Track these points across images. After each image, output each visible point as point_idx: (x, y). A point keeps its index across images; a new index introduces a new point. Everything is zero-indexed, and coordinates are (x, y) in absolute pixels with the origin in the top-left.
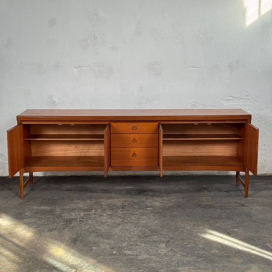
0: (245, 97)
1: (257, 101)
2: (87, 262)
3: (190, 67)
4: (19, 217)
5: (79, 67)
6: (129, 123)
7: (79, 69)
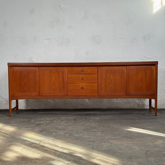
0: (154, 58)
1: (162, 60)
2: (48, 139)
3: (119, 39)
4: (7, 123)
5: (49, 39)
6: (79, 67)
7: (48, 40)
